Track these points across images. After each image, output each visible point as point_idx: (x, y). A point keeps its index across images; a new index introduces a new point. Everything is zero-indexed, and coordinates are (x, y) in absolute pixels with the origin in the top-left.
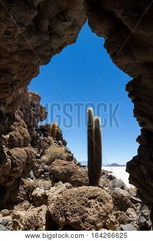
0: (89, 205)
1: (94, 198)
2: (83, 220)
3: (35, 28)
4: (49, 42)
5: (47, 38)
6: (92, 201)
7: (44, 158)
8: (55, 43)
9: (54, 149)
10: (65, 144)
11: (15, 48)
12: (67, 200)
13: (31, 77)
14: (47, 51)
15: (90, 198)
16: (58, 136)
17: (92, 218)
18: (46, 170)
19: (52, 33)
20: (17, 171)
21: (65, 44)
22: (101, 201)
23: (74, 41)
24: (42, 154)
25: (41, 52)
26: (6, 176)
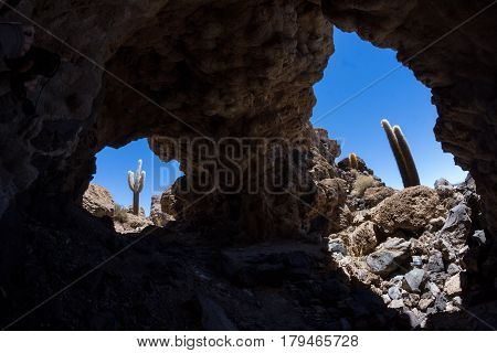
0: (414, 202)
1: (417, 195)
2: (412, 217)
3: (300, 53)
4: (315, 59)
5: (312, 57)
6: (417, 198)
7: (354, 192)
8: (320, 59)
9: (361, 179)
10: (371, 173)
11: (294, 75)
12: (391, 205)
13: (311, 106)
14: (317, 67)
15: (414, 196)
16: (362, 167)
17: (421, 212)
19: (313, 52)
20: (333, 199)
21: (327, 57)
22: (426, 195)
23: (333, 50)
24: (351, 189)
25: (313, 70)
26: (324, 206)
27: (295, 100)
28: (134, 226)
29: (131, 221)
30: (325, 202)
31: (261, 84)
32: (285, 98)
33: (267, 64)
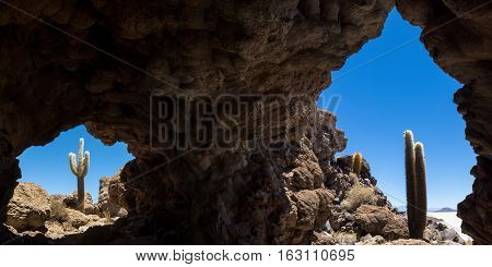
4: (341, 35)
5: (338, 31)
7: (345, 203)
8: (351, 37)
9: (359, 190)
10: (374, 182)
14: (338, 49)
16: (364, 173)
18: (348, 220)
19: (345, 23)
20: (307, 223)
21: (365, 39)
23: (379, 34)
24: (342, 198)
25: (330, 51)
26: (291, 230)
27: (287, 82)
28: (76, 225)
29: (72, 219)
30: (293, 224)
31: (233, 64)
32: (272, 80)
33: (242, 35)
